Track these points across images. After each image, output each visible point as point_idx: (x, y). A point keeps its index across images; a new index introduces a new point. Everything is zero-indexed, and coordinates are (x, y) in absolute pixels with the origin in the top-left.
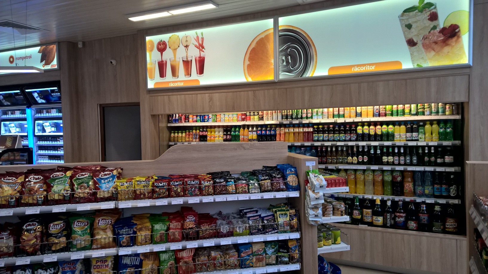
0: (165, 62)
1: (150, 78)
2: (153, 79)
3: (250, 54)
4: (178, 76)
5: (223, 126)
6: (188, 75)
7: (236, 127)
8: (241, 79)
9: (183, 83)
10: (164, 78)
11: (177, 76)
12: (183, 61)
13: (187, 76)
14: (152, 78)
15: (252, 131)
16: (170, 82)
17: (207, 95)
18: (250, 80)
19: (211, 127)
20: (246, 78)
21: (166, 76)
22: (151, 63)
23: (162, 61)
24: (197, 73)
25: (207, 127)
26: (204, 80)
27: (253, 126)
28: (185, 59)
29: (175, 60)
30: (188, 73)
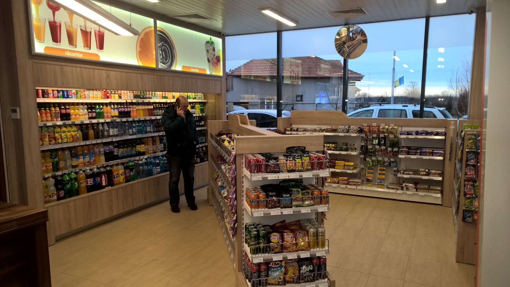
0: (58, 24)
1: (38, 39)
2: (43, 41)
3: (140, 42)
4: (76, 46)
5: (86, 104)
6: (88, 47)
7: (99, 104)
8: (134, 61)
9: (82, 54)
10: (59, 44)
11: (75, 44)
12: (81, 30)
13: (85, 48)
14: (41, 40)
15: (114, 109)
16: (66, 50)
17: (104, 72)
18: (141, 64)
20: (138, 62)
21: (60, 42)
22: (39, 20)
23: (55, 22)
24: (97, 48)
26: (105, 56)
27: (114, 104)
28: (84, 29)
29: (71, 26)
30: (88, 45)
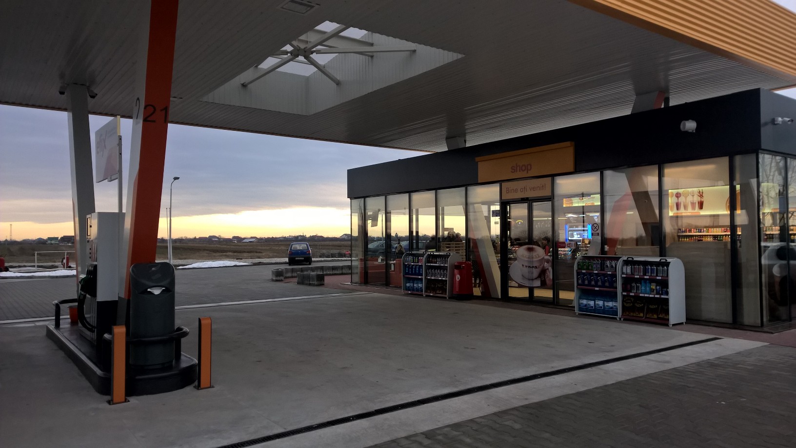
0: (680, 203)
2: (672, 211)
10: (679, 211)
11: (687, 210)
13: (693, 210)
16: (683, 213)
19: (705, 235)
24: (699, 209)
25: (703, 235)
28: (692, 202)
29: (686, 202)
